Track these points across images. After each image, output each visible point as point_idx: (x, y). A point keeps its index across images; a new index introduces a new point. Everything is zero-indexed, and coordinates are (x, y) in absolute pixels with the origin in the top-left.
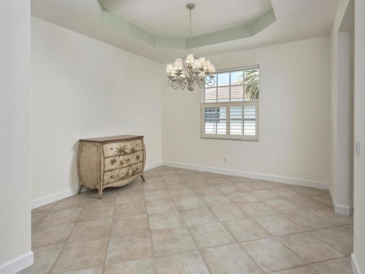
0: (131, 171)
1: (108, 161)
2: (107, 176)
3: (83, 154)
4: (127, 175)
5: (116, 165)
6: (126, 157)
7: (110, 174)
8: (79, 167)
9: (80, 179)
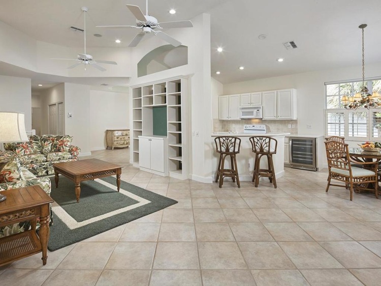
0: (125, 143)
1: (115, 137)
2: (115, 143)
3: (108, 135)
4: (124, 144)
5: (119, 139)
6: (123, 137)
7: (116, 142)
8: (106, 139)
9: (107, 144)
